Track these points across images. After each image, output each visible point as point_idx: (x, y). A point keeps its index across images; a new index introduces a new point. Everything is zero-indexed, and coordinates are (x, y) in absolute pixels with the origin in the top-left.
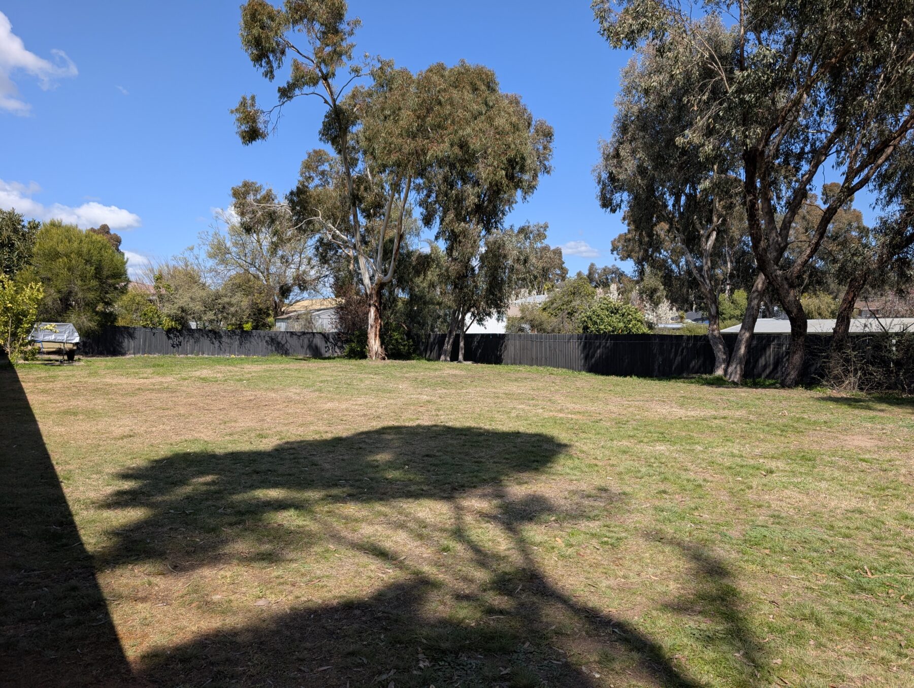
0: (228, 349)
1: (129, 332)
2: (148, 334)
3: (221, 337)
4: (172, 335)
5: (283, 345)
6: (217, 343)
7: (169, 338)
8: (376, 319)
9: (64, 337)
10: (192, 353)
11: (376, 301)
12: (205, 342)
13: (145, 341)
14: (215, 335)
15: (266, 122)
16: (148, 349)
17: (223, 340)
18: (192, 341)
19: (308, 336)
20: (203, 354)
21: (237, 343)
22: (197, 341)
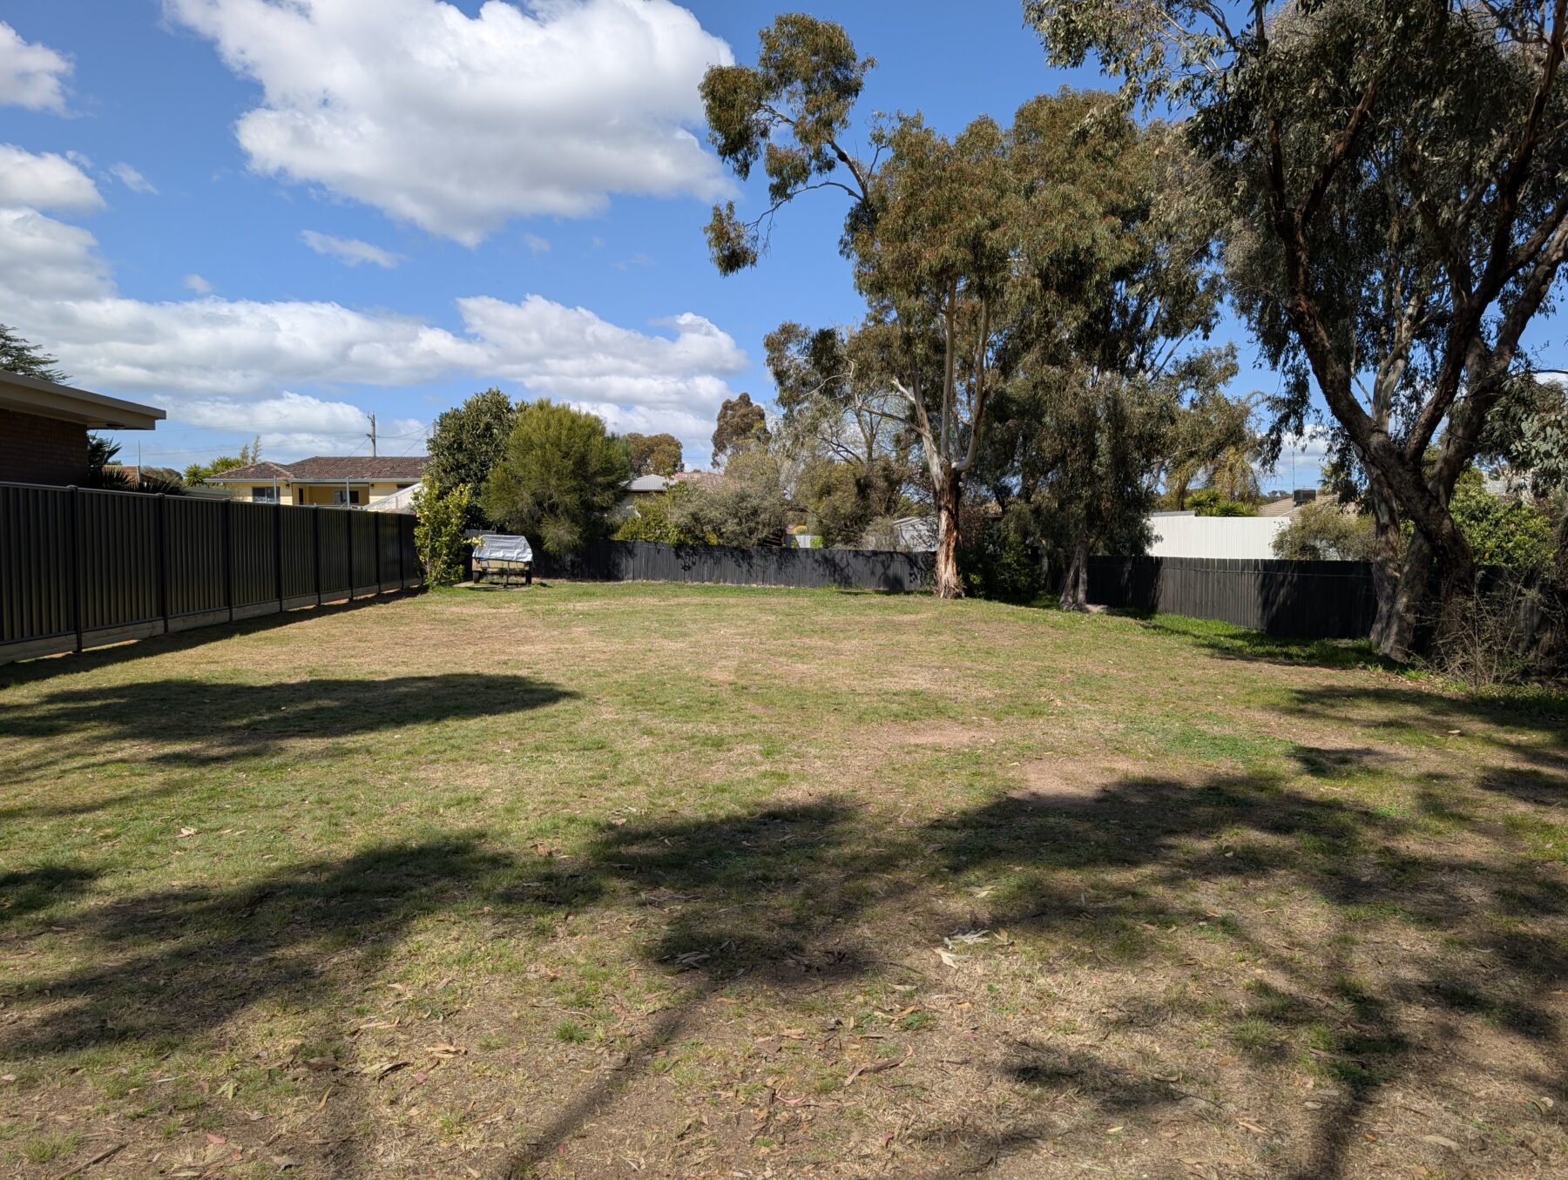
0: (761, 575)
1: (627, 548)
2: (653, 552)
3: (751, 557)
4: (683, 554)
5: (842, 570)
6: (745, 567)
7: (678, 556)
8: (949, 531)
9: (513, 554)
10: (710, 580)
11: (949, 501)
12: (729, 564)
13: (647, 561)
14: (742, 554)
15: (755, 239)
16: (651, 573)
17: (754, 561)
18: (710, 562)
19: (882, 557)
20: (725, 581)
21: (774, 567)
22: (718, 561)
